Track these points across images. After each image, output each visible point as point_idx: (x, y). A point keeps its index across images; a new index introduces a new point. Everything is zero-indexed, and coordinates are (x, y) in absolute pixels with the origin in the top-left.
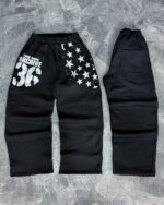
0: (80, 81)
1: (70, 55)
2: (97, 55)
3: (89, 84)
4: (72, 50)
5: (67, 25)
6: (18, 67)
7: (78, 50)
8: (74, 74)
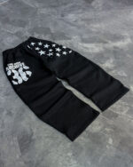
0: (58, 55)
1: (37, 49)
4: (36, 46)
6: (9, 74)
7: (40, 44)
8: (50, 54)
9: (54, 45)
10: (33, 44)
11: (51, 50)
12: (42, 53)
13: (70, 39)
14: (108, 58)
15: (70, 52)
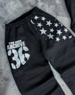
0: (58, 39)
1: (40, 25)
2: (57, 15)
3: (64, 38)
4: (39, 21)
5: (25, 6)
6: (9, 54)
7: (43, 19)
8: (51, 36)
9: (56, 25)
10: (36, 18)
11: (52, 30)
12: (43, 31)
15: (70, 37)
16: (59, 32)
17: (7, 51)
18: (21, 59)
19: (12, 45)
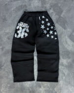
9: (52, 27)
11: (48, 29)
13: (65, 28)
14: (69, 58)
15: (56, 39)
16: (51, 32)
17: (17, 26)
18: (22, 34)
19: (21, 24)
